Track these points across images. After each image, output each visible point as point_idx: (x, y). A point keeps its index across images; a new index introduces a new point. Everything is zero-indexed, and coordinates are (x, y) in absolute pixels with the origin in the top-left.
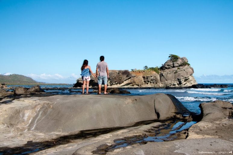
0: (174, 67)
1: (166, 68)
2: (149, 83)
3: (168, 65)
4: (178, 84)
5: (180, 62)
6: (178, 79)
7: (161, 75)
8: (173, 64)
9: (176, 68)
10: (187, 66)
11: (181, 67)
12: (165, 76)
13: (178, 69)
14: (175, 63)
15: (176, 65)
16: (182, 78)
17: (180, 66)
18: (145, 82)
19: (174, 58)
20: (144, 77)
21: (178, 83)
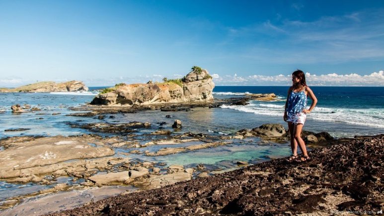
0: (197, 80)
1: (190, 81)
2: (176, 98)
3: (192, 78)
4: (202, 98)
5: (203, 74)
6: (203, 93)
7: (185, 89)
8: (197, 77)
9: (200, 82)
10: (210, 79)
11: (205, 80)
12: (190, 90)
13: (203, 82)
14: (199, 75)
15: (200, 78)
16: (207, 92)
17: (204, 79)
18: (172, 96)
19: (197, 71)
20: (171, 92)
21: (203, 97)
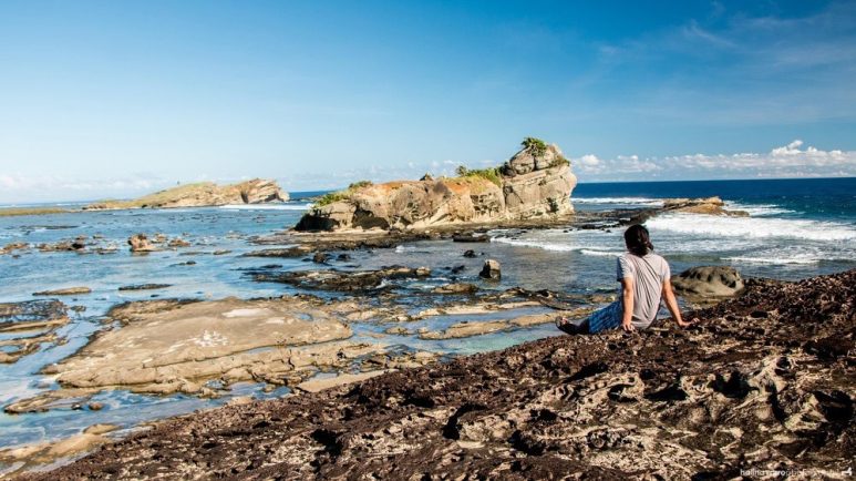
0: (536, 169)
1: (518, 172)
2: (487, 211)
3: (522, 165)
4: (548, 212)
5: (549, 156)
6: (550, 200)
7: (508, 190)
8: (535, 163)
9: (542, 173)
10: (565, 168)
11: (553, 170)
12: (519, 192)
13: (548, 173)
14: (538, 159)
15: (542, 163)
16: (558, 195)
17: (551, 166)
18: (477, 208)
19: (534, 147)
20: (474, 198)
21: (549, 208)
